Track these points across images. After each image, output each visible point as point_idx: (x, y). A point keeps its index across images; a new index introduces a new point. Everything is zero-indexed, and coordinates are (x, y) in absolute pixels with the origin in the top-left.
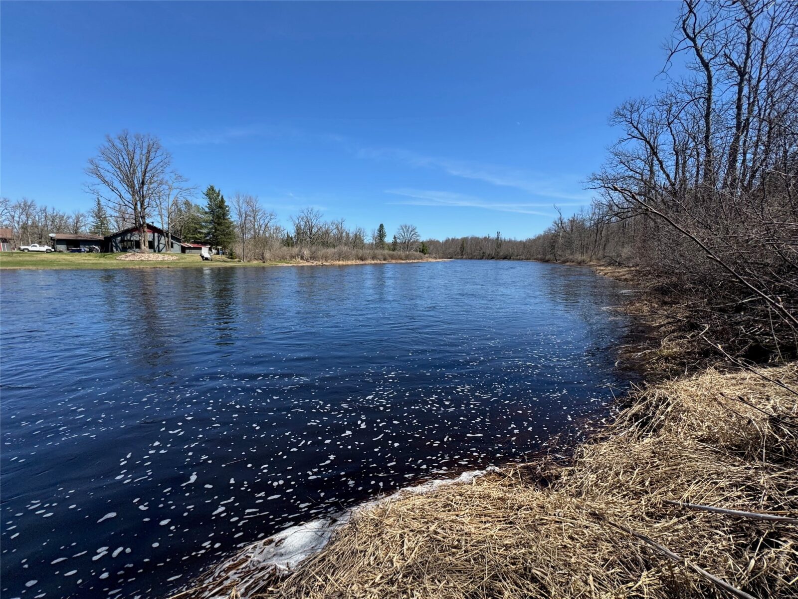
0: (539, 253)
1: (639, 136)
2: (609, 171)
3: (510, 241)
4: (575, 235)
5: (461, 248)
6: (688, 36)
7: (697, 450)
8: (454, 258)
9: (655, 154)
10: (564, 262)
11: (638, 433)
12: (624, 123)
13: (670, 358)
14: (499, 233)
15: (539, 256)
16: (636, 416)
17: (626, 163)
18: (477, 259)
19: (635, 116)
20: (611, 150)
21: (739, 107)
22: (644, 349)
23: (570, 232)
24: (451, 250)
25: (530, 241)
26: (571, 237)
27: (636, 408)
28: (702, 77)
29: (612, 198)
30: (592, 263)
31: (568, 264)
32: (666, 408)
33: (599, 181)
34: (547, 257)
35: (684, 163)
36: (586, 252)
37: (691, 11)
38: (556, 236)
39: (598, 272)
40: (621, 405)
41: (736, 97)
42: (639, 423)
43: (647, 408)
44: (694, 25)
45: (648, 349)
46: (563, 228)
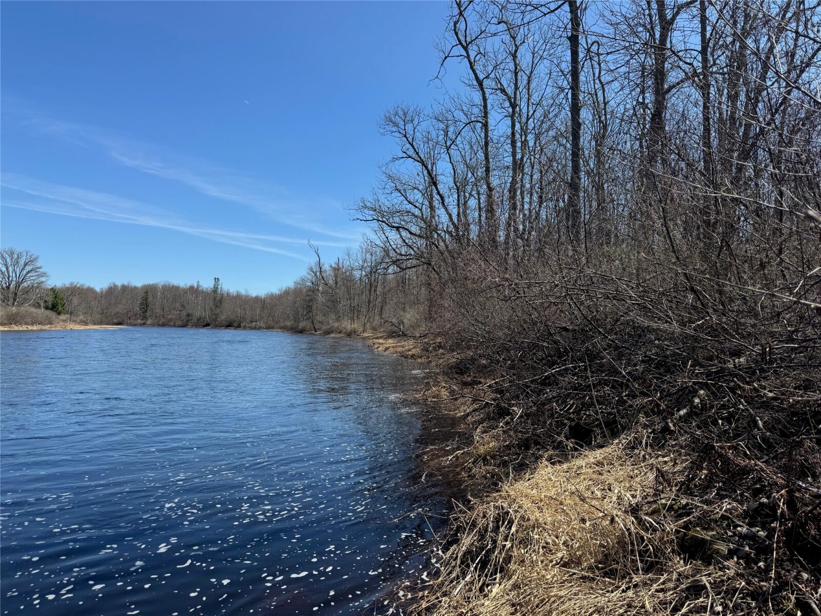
0: (288, 317)
1: (414, 156)
2: (382, 199)
3: (238, 297)
4: (341, 291)
5: (142, 304)
6: (461, 43)
7: (563, 582)
8: (128, 324)
9: (435, 184)
10: (328, 332)
11: (479, 580)
12: (397, 134)
13: (488, 457)
14: (217, 280)
15: (289, 324)
16: (469, 555)
17: (402, 191)
18: (175, 326)
19: (409, 127)
20: (384, 169)
21: (513, 143)
22: (454, 450)
23: (334, 286)
24: (120, 309)
25: (272, 297)
26: (336, 294)
27: (467, 541)
28: (477, 97)
29: (387, 238)
30: (366, 335)
31: (332, 335)
32: (510, 528)
33: (371, 213)
34: (302, 325)
35: (466, 203)
36: (358, 318)
37: (461, 14)
38: (313, 291)
39: (376, 346)
40: (444, 542)
41: (509, 131)
42: (478, 564)
43: (482, 536)
44: (466, 31)
45: (458, 449)
46: (323, 278)
